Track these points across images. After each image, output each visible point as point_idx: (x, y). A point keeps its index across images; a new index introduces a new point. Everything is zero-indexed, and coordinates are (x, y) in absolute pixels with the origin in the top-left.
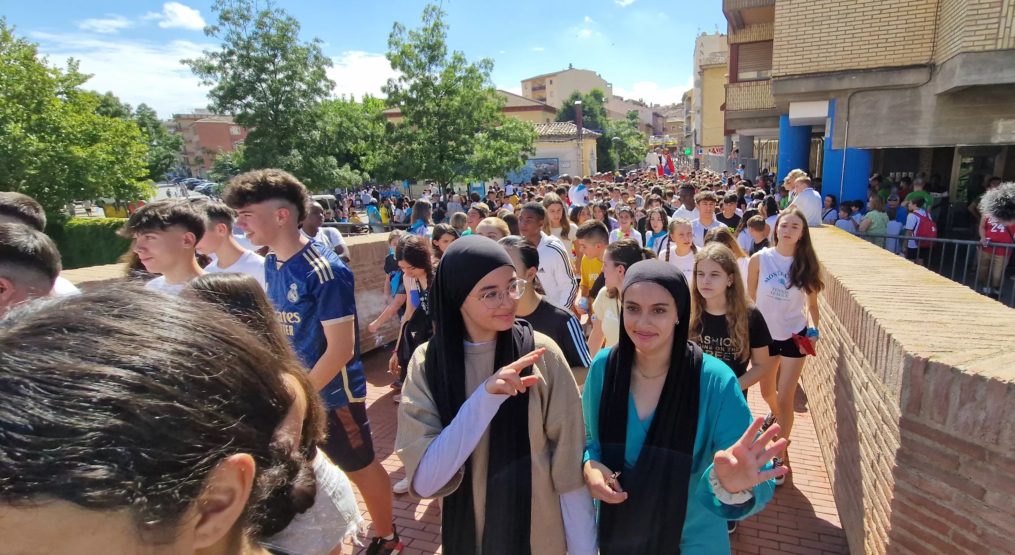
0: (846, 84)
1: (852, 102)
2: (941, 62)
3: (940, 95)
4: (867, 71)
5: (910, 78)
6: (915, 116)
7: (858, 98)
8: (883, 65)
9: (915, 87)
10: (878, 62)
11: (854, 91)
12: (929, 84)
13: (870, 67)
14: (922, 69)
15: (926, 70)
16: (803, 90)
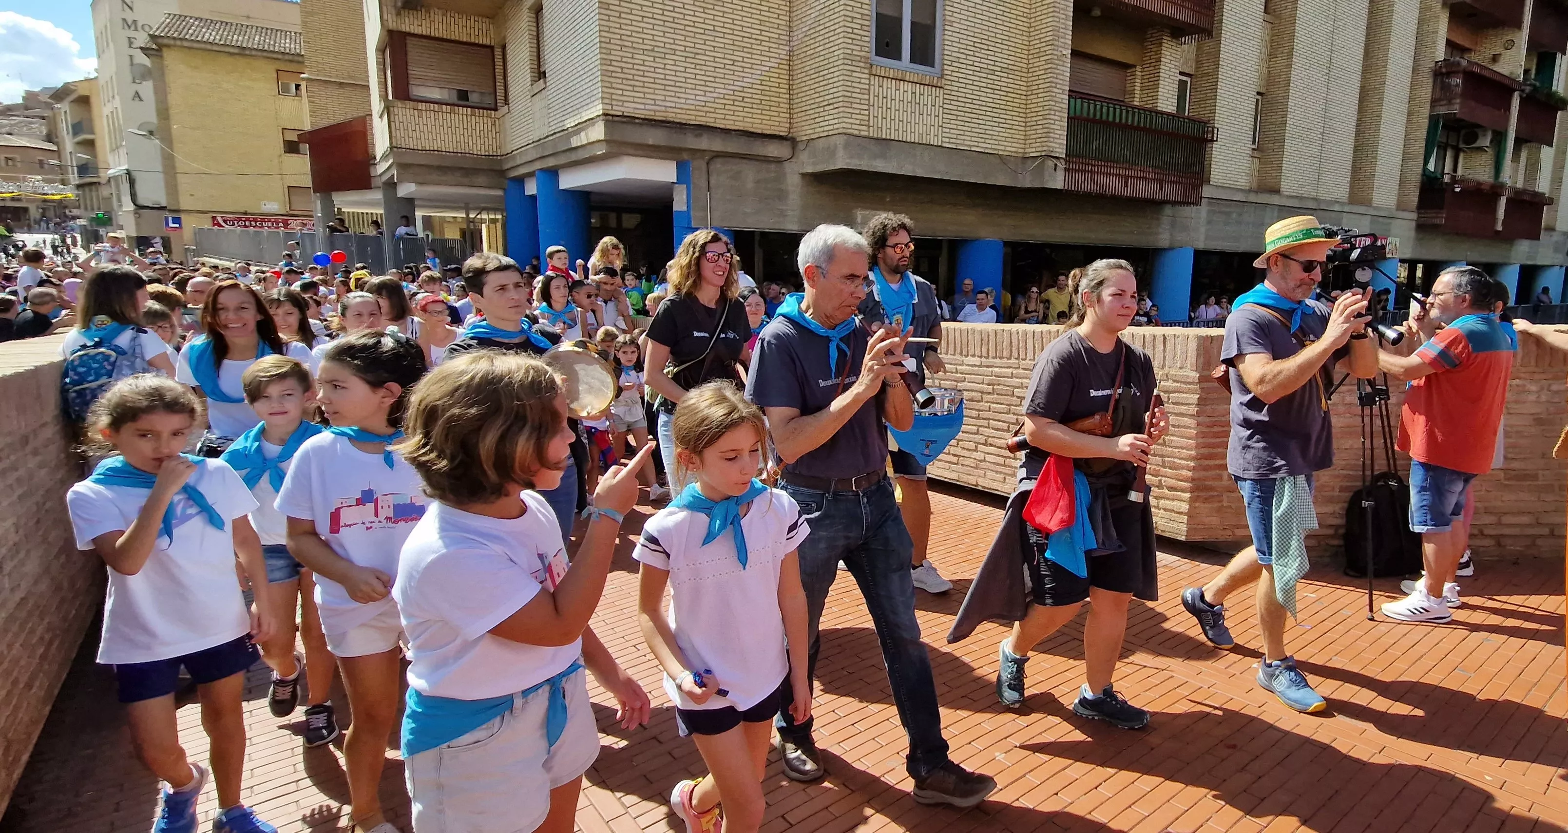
0: (704, 143)
1: (712, 167)
2: (805, 138)
3: (804, 175)
4: (726, 131)
5: (773, 150)
6: (781, 195)
7: (718, 165)
8: (741, 128)
9: (779, 161)
10: (736, 123)
11: (714, 154)
12: (793, 160)
13: (728, 127)
14: (785, 143)
15: (788, 142)
16: (651, 142)
